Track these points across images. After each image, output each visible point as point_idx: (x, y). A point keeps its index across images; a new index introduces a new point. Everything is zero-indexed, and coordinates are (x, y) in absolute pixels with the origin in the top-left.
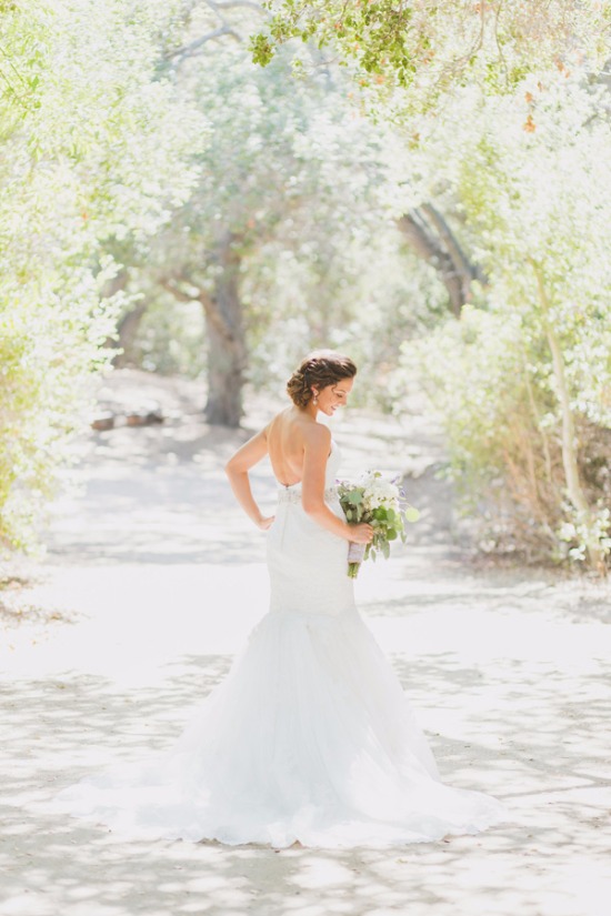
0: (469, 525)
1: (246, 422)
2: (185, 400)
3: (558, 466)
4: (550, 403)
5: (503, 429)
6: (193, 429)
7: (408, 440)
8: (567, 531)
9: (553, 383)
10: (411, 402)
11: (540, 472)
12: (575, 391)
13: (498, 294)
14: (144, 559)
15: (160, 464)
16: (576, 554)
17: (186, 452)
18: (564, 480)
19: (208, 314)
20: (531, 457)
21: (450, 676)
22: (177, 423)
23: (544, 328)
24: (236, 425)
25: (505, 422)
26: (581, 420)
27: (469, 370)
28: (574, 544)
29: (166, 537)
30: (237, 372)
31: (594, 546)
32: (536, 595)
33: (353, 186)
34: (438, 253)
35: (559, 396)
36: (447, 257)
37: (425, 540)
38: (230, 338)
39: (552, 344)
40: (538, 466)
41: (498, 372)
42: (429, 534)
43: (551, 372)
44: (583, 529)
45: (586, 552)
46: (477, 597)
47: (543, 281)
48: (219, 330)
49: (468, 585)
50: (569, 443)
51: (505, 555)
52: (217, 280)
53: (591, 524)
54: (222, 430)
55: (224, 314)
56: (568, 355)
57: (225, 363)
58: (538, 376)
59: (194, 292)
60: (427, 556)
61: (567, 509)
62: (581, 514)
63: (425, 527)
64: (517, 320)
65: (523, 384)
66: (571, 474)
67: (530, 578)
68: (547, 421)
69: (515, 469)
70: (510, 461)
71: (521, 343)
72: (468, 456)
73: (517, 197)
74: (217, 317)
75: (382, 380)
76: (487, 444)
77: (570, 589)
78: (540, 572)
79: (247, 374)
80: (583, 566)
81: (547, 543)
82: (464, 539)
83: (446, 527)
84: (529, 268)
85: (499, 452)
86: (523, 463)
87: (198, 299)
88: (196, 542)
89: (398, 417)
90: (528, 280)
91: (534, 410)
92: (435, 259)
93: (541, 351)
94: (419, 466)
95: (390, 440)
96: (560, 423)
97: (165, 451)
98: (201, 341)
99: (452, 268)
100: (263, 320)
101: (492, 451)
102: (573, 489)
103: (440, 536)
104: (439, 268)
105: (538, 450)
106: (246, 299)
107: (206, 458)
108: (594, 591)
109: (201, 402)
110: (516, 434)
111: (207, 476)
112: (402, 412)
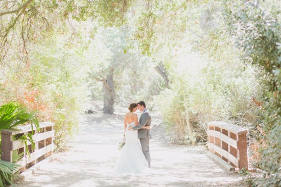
0: (168, 137)
1: (115, 113)
4: (184, 109)
5: (174, 115)
6: (100, 114)
8: (187, 137)
9: (184, 105)
10: (156, 108)
12: (188, 107)
15: (92, 123)
16: (189, 141)
19: (104, 84)
22: (96, 112)
23: (182, 93)
24: (112, 113)
25: (175, 113)
26: (190, 113)
27: (167, 102)
28: (188, 139)
30: (112, 100)
31: (192, 140)
34: (163, 73)
35: (186, 108)
37: (158, 140)
38: (111, 91)
39: (184, 97)
40: (182, 123)
43: (184, 103)
44: (190, 136)
47: (182, 83)
48: (108, 89)
50: (188, 118)
51: (176, 143)
52: (107, 76)
53: (192, 135)
54: (108, 115)
55: (109, 84)
56: (187, 99)
57: (109, 97)
58: (182, 104)
61: (187, 132)
62: (190, 134)
63: (158, 138)
64: (177, 92)
65: (178, 105)
66: (188, 124)
68: (183, 113)
69: (177, 124)
70: (176, 122)
71: (178, 96)
72: (168, 121)
73: (176, 65)
74: (107, 85)
75: (149, 103)
77: (186, 149)
78: (182, 146)
79: (114, 100)
81: (183, 140)
82: (168, 140)
83: (164, 138)
84: (179, 81)
86: (179, 122)
87: (102, 80)
91: (181, 111)
93: (182, 98)
94: (158, 124)
96: (186, 114)
97: (93, 120)
98: (102, 91)
101: (172, 120)
102: (188, 127)
103: (162, 140)
105: (182, 120)
106: (114, 79)
107: (104, 122)
108: (191, 149)
109: (102, 107)
110: (177, 116)
111: (105, 126)
112: (154, 111)
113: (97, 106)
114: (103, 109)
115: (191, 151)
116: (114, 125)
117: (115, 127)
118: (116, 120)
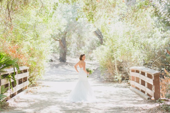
0: (103, 77)
4: (113, 59)
5: (107, 62)
6: (58, 62)
7: (94, 65)
8: (116, 77)
9: (114, 56)
10: (94, 58)
11: (112, 69)
12: (117, 57)
13: (106, 43)
15: (53, 68)
16: (117, 80)
17: (57, 66)
19: (60, 43)
20: (111, 66)
22: (55, 61)
23: (113, 48)
24: (65, 62)
25: (107, 61)
26: (118, 61)
27: (102, 54)
28: (116, 78)
29: (57, 79)
30: (65, 53)
31: (119, 79)
32: (111, 85)
33: (86, 26)
34: (98, 35)
35: (115, 58)
36: (100, 36)
37: (96, 79)
38: (64, 47)
39: (114, 51)
41: (107, 54)
42: (97, 78)
43: (114, 54)
44: (118, 76)
45: (118, 80)
47: (112, 42)
48: (62, 46)
49: (102, 84)
50: (116, 65)
51: (108, 81)
52: (62, 38)
53: (119, 75)
54: (63, 63)
55: (63, 43)
56: (116, 52)
58: (112, 55)
59: (58, 39)
60: (96, 81)
61: (116, 73)
63: (96, 77)
64: (109, 47)
65: (110, 56)
66: (116, 69)
67: (111, 83)
68: (113, 61)
69: (109, 68)
70: (108, 67)
71: (110, 50)
72: (102, 66)
73: (109, 30)
74: (62, 44)
75: (90, 55)
76: (105, 65)
77: (115, 85)
79: (67, 53)
81: (113, 78)
82: (102, 79)
83: (99, 77)
84: (111, 40)
85: (107, 66)
86: (110, 67)
87: (59, 41)
88: (62, 79)
90: (110, 42)
91: (111, 60)
92: (98, 36)
93: (112, 51)
94: (95, 68)
95: (91, 64)
96: (115, 62)
97: (54, 66)
98: (59, 47)
99: (101, 38)
100: (69, 43)
101: (106, 65)
102: (116, 71)
103: (98, 79)
104: (99, 38)
106: (66, 40)
107: (60, 67)
108: (119, 85)
109: (59, 58)
110: (109, 63)
111: (61, 70)
112: (93, 60)
113: (55, 57)
114: (59, 59)
115: (119, 86)
116: (67, 69)
117: (68, 70)
118: (68, 66)
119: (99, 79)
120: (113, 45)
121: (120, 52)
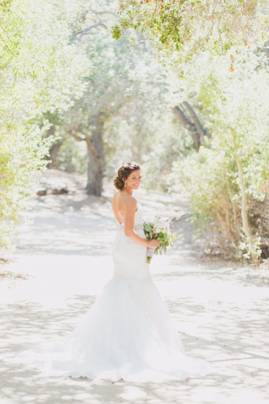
0: (200, 242)
1: (104, 194)
2: (77, 183)
3: (239, 217)
4: (236, 190)
5: (216, 200)
6: (80, 196)
7: (173, 204)
8: (242, 246)
9: (238, 181)
10: (176, 188)
11: (231, 220)
12: (247, 185)
13: (215, 142)
14: (58, 252)
15: (66, 211)
16: (246, 256)
17: (77, 206)
18: (242, 224)
19: (89, 146)
20: (227, 213)
21: (190, 308)
22: (74, 193)
23: (235, 157)
24: (99, 195)
25: (217, 197)
26: (250, 197)
27: (202, 174)
28: (245, 252)
29: (68, 243)
30: (100, 172)
31: (254, 253)
32: (228, 273)
33: (154, 93)
34: (190, 123)
35: (241, 187)
36: (193, 125)
37: (180, 247)
38: (98, 157)
39: (238, 164)
40: (230, 217)
41: (214, 176)
42: (182, 245)
43: (237, 177)
44: (249, 245)
45: (250, 255)
46: (203, 273)
47: (235, 137)
48: (94, 154)
49: (199, 268)
50: (244, 207)
51: (215, 255)
52: (93, 132)
53: (253, 243)
54: (93, 197)
55: (96, 147)
56: (245, 169)
57: (96, 168)
58: (231, 178)
59: (83, 137)
60: (181, 255)
61: (243, 236)
62: (248, 239)
63: (181, 242)
64: (223, 153)
65: (225, 181)
66: (245, 221)
67: (226, 266)
68: (234, 198)
69: (220, 218)
70: (218, 214)
71: (225, 163)
72: (200, 211)
73: (225, 100)
74: (93, 148)
75: (164, 178)
76: (208, 207)
77: (243, 271)
78: (230, 263)
79: (105, 173)
80: (249, 261)
81: (233, 250)
82: (198, 247)
83: (190, 242)
84: (229, 131)
85: (214, 210)
86: (224, 216)
87: (85, 140)
88: (81, 245)
89: (170, 194)
90: (229, 136)
91: (230, 193)
92: (188, 126)
93: (233, 167)
94: (178, 215)
95: (166, 204)
96: (241, 199)
97: (69, 206)
98: (85, 158)
99: (195, 130)
100: (112, 150)
101: (211, 210)
102: (245, 228)
103: (187, 246)
104: (190, 129)
105: (231, 210)
106: (105, 141)
107: (86, 209)
108: (253, 272)
109: (85, 184)
110: (221, 203)
111: (87, 217)
112: (172, 192)
114: (86, 188)
115: (255, 277)
116: (103, 214)
117: (104, 217)
118: (108, 206)
119: (188, 249)
120: (237, 146)
121: (259, 168)
